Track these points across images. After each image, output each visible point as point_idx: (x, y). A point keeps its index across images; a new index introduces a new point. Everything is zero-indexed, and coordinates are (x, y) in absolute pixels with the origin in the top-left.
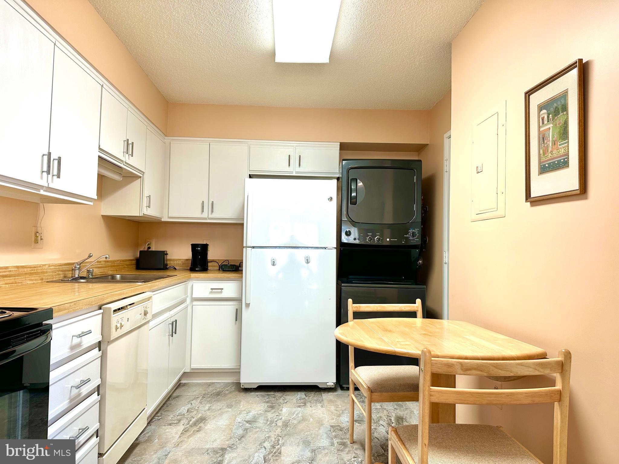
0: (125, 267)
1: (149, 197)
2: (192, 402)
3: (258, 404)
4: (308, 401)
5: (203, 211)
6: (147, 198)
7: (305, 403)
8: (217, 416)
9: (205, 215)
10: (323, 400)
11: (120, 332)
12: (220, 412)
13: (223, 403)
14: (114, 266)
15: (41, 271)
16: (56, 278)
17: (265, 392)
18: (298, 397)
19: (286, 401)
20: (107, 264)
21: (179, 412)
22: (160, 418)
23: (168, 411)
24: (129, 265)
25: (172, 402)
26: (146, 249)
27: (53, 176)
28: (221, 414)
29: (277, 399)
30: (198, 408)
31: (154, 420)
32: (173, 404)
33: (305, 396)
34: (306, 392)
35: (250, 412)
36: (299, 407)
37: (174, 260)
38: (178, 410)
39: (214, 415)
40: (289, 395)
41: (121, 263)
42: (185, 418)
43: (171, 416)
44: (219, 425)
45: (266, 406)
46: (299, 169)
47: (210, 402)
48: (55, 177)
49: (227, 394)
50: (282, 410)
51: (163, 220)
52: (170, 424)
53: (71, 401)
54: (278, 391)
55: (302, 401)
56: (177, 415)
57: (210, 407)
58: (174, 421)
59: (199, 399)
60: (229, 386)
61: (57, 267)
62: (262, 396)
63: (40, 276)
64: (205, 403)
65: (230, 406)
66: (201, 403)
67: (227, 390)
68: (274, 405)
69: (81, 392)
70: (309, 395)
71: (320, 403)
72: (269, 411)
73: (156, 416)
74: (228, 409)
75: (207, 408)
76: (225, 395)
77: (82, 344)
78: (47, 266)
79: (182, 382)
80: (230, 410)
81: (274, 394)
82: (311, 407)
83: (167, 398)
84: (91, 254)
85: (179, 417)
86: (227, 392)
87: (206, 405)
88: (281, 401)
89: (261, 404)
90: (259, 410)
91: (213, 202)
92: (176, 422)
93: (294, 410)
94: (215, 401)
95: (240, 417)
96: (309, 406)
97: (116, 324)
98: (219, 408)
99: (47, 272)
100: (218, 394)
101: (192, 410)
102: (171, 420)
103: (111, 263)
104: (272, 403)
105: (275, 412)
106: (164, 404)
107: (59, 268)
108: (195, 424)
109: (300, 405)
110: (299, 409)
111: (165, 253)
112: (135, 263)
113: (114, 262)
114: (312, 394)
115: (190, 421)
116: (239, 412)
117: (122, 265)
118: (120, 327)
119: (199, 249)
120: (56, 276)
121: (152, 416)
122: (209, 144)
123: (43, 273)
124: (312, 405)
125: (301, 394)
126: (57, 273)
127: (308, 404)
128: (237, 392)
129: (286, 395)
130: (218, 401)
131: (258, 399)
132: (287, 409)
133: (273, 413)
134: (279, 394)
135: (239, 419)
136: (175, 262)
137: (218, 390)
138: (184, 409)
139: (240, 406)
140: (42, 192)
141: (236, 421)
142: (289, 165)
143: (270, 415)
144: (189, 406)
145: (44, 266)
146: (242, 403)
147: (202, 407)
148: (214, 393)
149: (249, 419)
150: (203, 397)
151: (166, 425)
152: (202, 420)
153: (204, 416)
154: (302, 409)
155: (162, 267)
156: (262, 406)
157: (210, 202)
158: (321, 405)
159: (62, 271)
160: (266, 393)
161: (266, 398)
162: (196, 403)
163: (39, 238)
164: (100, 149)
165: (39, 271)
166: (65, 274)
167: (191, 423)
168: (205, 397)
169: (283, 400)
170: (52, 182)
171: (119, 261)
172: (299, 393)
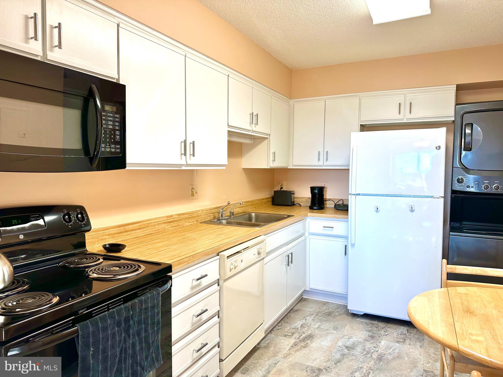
0: (262, 204)
1: (274, 153)
2: (307, 318)
3: (360, 331)
4: (408, 338)
5: (319, 160)
6: (273, 154)
7: (405, 340)
8: (323, 335)
9: (321, 163)
10: (423, 340)
11: (234, 271)
12: (326, 332)
13: (331, 324)
14: (253, 205)
15: (196, 215)
16: (208, 219)
17: (370, 320)
18: (399, 331)
19: (387, 333)
20: (247, 203)
21: (295, 325)
22: (280, 328)
23: (287, 322)
24: (266, 202)
25: (292, 315)
26: (279, 189)
27: (190, 155)
28: (327, 335)
29: (379, 330)
30: (310, 324)
31: (275, 329)
32: (292, 316)
33: (407, 332)
34: (410, 328)
35: (351, 337)
36: (398, 342)
37: (299, 198)
38: (295, 323)
39: (321, 334)
40: (391, 328)
41: (259, 202)
42: (298, 332)
43: (287, 328)
44: (322, 345)
45: (367, 335)
46: (410, 115)
47: (321, 321)
48: (192, 156)
49: (337, 316)
50: (380, 342)
51: (289, 168)
52: (285, 336)
53: (193, 325)
54: (382, 322)
55: (402, 336)
56: (293, 328)
57: (320, 325)
58: (289, 333)
59: (313, 316)
60: (340, 308)
61: (208, 211)
62: (367, 324)
63: (196, 219)
64: (317, 321)
65: (336, 328)
66: (314, 320)
67: (338, 312)
68: (375, 335)
69: (202, 318)
70: (411, 332)
71: (420, 342)
72: (368, 341)
73: (278, 325)
74: (333, 331)
75: (317, 326)
76: (335, 316)
77: (201, 284)
78: (200, 211)
79: (304, 297)
80: (335, 332)
81: (377, 324)
82: (409, 344)
83: (289, 310)
84: (229, 202)
85: (293, 330)
86: (337, 314)
87: (317, 323)
88: (382, 332)
89: (363, 332)
90: (359, 337)
91: (327, 152)
92: (290, 334)
93: (392, 344)
94: (325, 321)
95: (342, 342)
96: (408, 344)
97: (230, 266)
98: (326, 328)
99: (201, 216)
100: (329, 314)
101: (305, 326)
102: (287, 332)
103: (250, 203)
104: (373, 333)
105: (373, 342)
106: (285, 316)
107: (210, 212)
108: (304, 340)
109: (400, 340)
110: (398, 344)
111: (292, 192)
112: (271, 200)
113: (253, 201)
114: (415, 331)
115: (301, 336)
116: (342, 336)
117: (260, 203)
118: (234, 268)
119: (316, 191)
120: (207, 217)
121: (274, 325)
122: (325, 101)
123: (198, 216)
124: (412, 343)
125: (403, 328)
126: (209, 215)
127: (408, 341)
128: (345, 316)
129: (388, 327)
130: (327, 321)
131: (362, 326)
132: (386, 341)
133: (371, 344)
134: (382, 325)
135: (340, 343)
136: (300, 200)
137: (331, 310)
138: (299, 323)
139: (344, 330)
140: (183, 168)
141: (337, 344)
142: (400, 113)
143: (368, 345)
144: (304, 321)
145: (198, 212)
146: (347, 328)
147: (313, 324)
148: (326, 313)
149: (349, 345)
150: (317, 315)
151: (282, 335)
152: (310, 337)
153: (313, 333)
154: (401, 345)
155: (290, 204)
156: (364, 334)
157: (325, 152)
158: (420, 345)
159: (212, 213)
160: (371, 322)
161: (369, 326)
162: (309, 319)
163: (195, 192)
164: (228, 125)
165: (195, 215)
166: (214, 215)
167: (301, 338)
168: (318, 315)
169: (384, 332)
170: (190, 159)
171: (258, 200)
172: (402, 327)
